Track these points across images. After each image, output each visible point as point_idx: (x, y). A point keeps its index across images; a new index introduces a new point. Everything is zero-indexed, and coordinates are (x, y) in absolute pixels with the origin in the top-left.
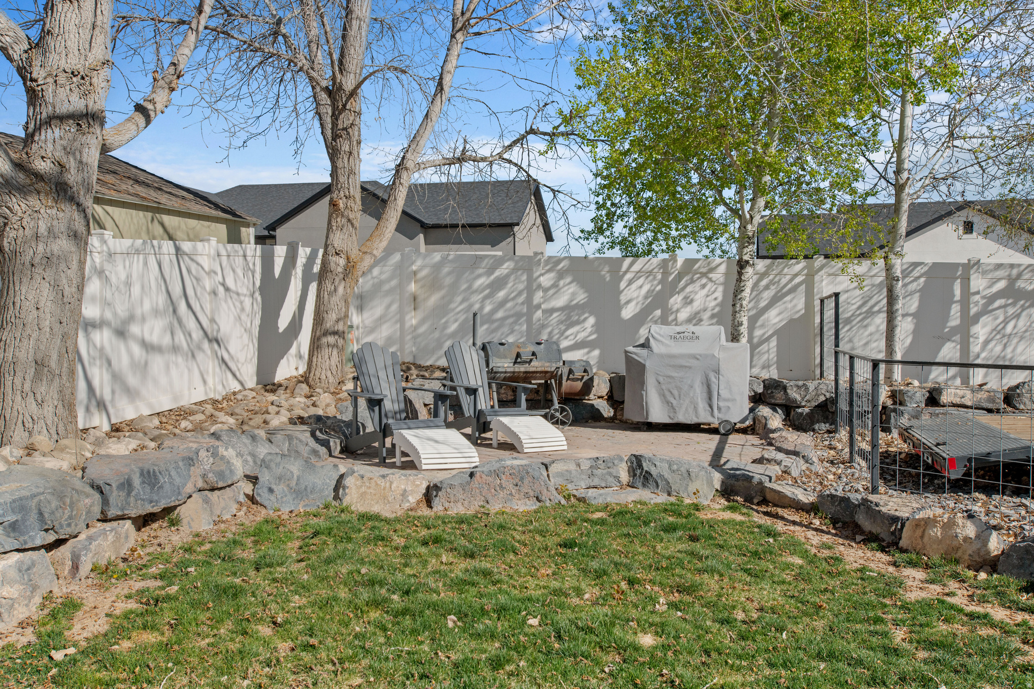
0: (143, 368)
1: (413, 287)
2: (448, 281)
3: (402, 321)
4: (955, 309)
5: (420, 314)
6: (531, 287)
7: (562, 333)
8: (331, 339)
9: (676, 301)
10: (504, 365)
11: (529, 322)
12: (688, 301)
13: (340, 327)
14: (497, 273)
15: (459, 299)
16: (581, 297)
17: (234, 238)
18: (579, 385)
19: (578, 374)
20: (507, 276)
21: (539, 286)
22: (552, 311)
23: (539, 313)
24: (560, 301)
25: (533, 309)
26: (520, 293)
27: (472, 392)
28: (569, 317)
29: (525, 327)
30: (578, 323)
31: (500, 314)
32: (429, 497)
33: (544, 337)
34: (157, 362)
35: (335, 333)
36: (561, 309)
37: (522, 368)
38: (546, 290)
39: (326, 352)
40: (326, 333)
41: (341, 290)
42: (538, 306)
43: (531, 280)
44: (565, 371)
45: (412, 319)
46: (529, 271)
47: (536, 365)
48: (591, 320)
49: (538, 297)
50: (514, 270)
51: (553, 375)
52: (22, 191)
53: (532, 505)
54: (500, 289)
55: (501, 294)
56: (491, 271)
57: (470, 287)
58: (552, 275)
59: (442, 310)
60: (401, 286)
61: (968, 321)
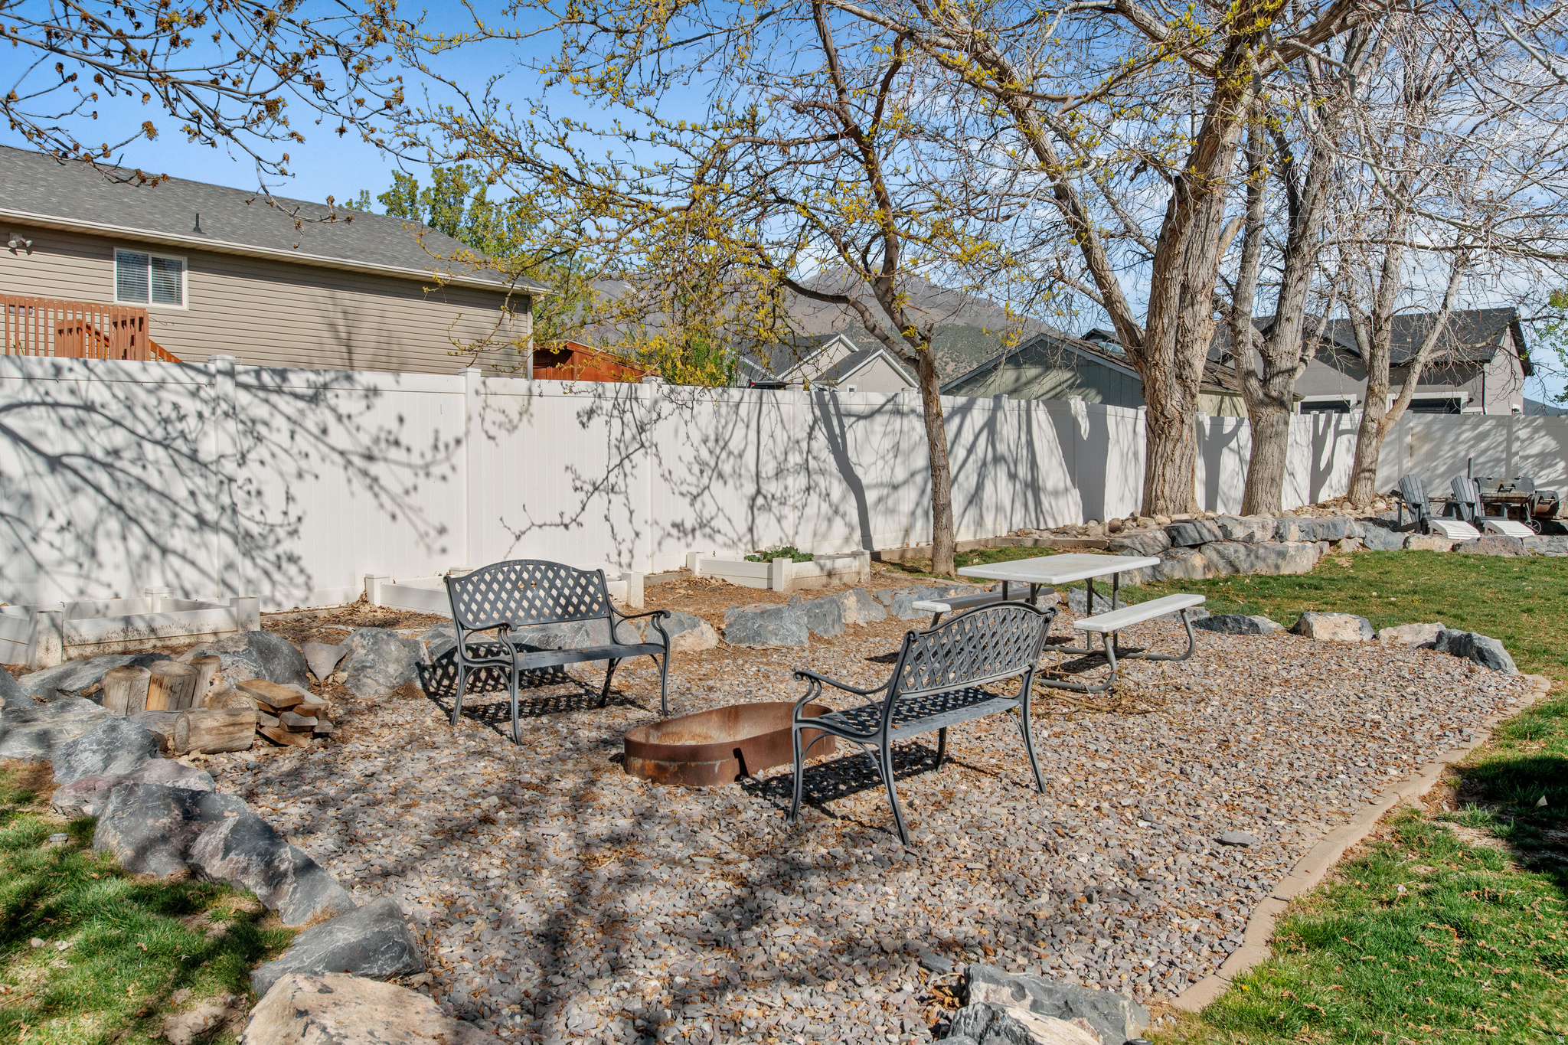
1: (1409, 439)
2: (1438, 434)
3: (1400, 464)
5: (1415, 459)
6: (1510, 439)
7: (1536, 474)
8: (1367, 475)
10: (1492, 492)
11: (1508, 464)
13: (1373, 467)
14: (1481, 429)
15: (1447, 448)
16: (1552, 444)
18: (1547, 507)
19: (1547, 500)
20: (1489, 431)
21: (1518, 438)
22: (1527, 457)
23: (1517, 458)
24: (1535, 449)
25: (1511, 455)
26: (1500, 444)
27: (1471, 505)
28: (1542, 462)
29: (1503, 469)
30: (1550, 466)
31: (1482, 460)
32: (1454, 549)
33: (1521, 474)
35: (1370, 471)
36: (1536, 456)
37: (1504, 495)
38: (1523, 441)
39: (1363, 482)
40: (1363, 471)
41: (1374, 443)
42: (1517, 453)
43: (1510, 433)
44: (1537, 498)
45: (1408, 463)
46: (1509, 427)
47: (1514, 493)
48: (1562, 464)
49: (1516, 446)
50: (1495, 427)
51: (1527, 500)
52: (1267, 405)
53: (1513, 555)
54: (1483, 440)
55: (1484, 445)
56: (1475, 427)
57: (1456, 439)
58: (1529, 430)
59: (1432, 455)
60: (1400, 438)
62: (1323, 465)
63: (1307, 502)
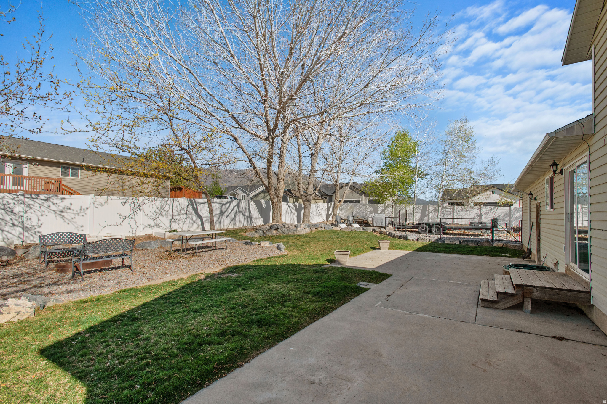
0: (313, 217)
4: (427, 212)
5: (349, 212)
6: (365, 208)
7: (370, 215)
9: (386, 210)
10: (356, 218)
11: (365, 213)
12: (388, 210)
14: (360, 206)
15: (355, 210)
16: (372, 209)
17: (324, 202)
19: (368, 220)
20: (362, 207)
24: (369, 210)
28: (371, 213)
29: (360, 214)
32: (340, 229)
33: (363, 215)
34: (315, 217)
37: (359, 219)
39: (334, 217)
40: (334, 215)
44: (366, 220)
48: (374, 213)
51: (362, 220)
53: (353, 231)
58: (368, 206)
60: (347, 208)
61: (429, 213)
62: (330, 213)
63: (325, 220)
